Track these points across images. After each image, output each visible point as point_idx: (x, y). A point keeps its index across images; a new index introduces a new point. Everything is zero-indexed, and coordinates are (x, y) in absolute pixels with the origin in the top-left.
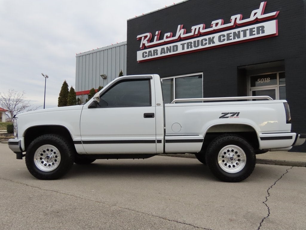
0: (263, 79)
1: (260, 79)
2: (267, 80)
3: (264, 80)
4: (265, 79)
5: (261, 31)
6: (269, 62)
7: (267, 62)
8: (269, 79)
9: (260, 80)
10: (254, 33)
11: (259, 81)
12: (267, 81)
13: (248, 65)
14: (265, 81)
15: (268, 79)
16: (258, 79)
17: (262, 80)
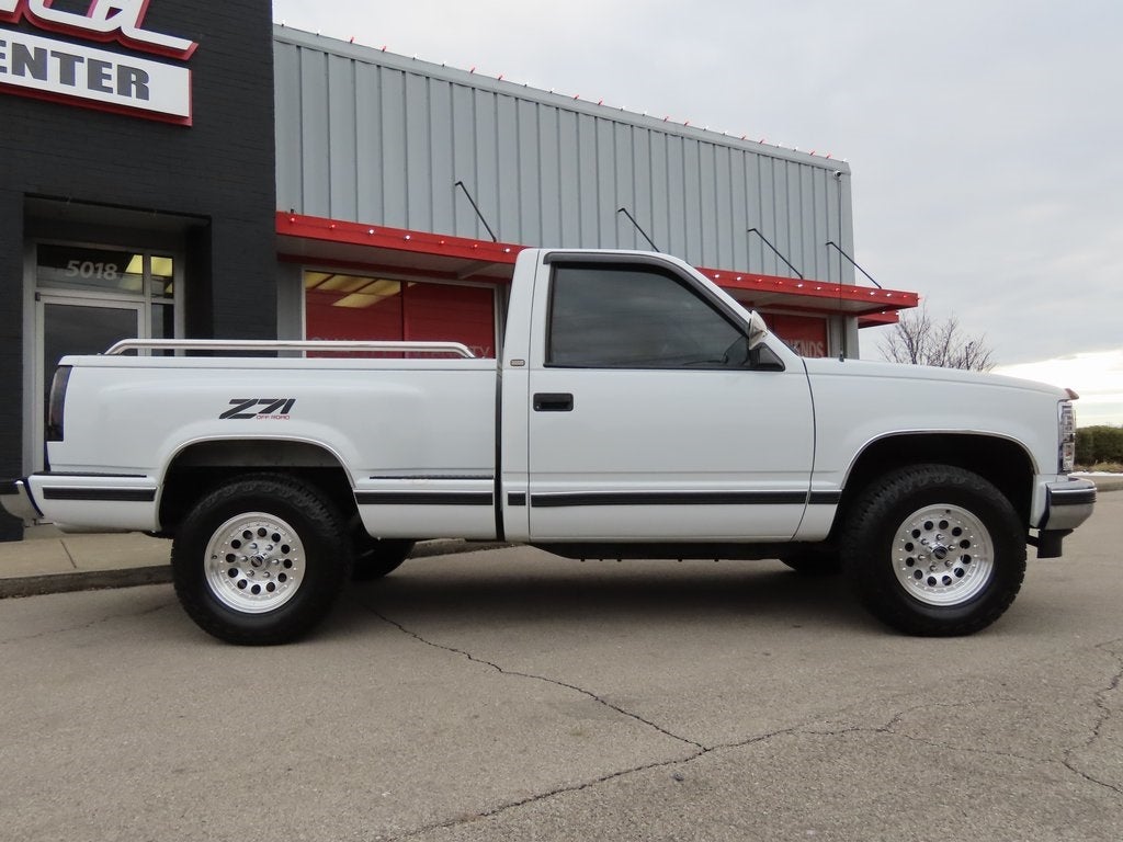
0: (91, 264)
1: (77, 262)
2: (104, 270)
3: (96, 269)
4: (100, 265)
5: (134, 87)
6: (159, 212)
7: (152, 211)
8: (115, 268)
9: (78, 267)
10: (105, 83)
11: (76, 269)
12: (106, 274)
13: (74, 201)
14: (100, 271)
15: (111, 268)
16: (72, 262)
17: (87, 269)
